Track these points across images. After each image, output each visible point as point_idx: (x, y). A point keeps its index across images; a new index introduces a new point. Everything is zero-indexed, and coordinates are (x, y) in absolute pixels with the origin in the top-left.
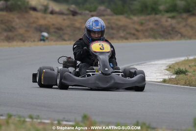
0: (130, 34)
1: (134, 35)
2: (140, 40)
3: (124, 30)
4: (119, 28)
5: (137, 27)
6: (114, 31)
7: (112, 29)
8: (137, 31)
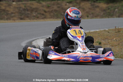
0: (40, 14)
1: (43, 14)
2: (46, 20)
3: (36, 12)
4: (32, 10)
5: (45, 9)
6: (29, 12)
7: (28, 10)
8: (45, 12)
